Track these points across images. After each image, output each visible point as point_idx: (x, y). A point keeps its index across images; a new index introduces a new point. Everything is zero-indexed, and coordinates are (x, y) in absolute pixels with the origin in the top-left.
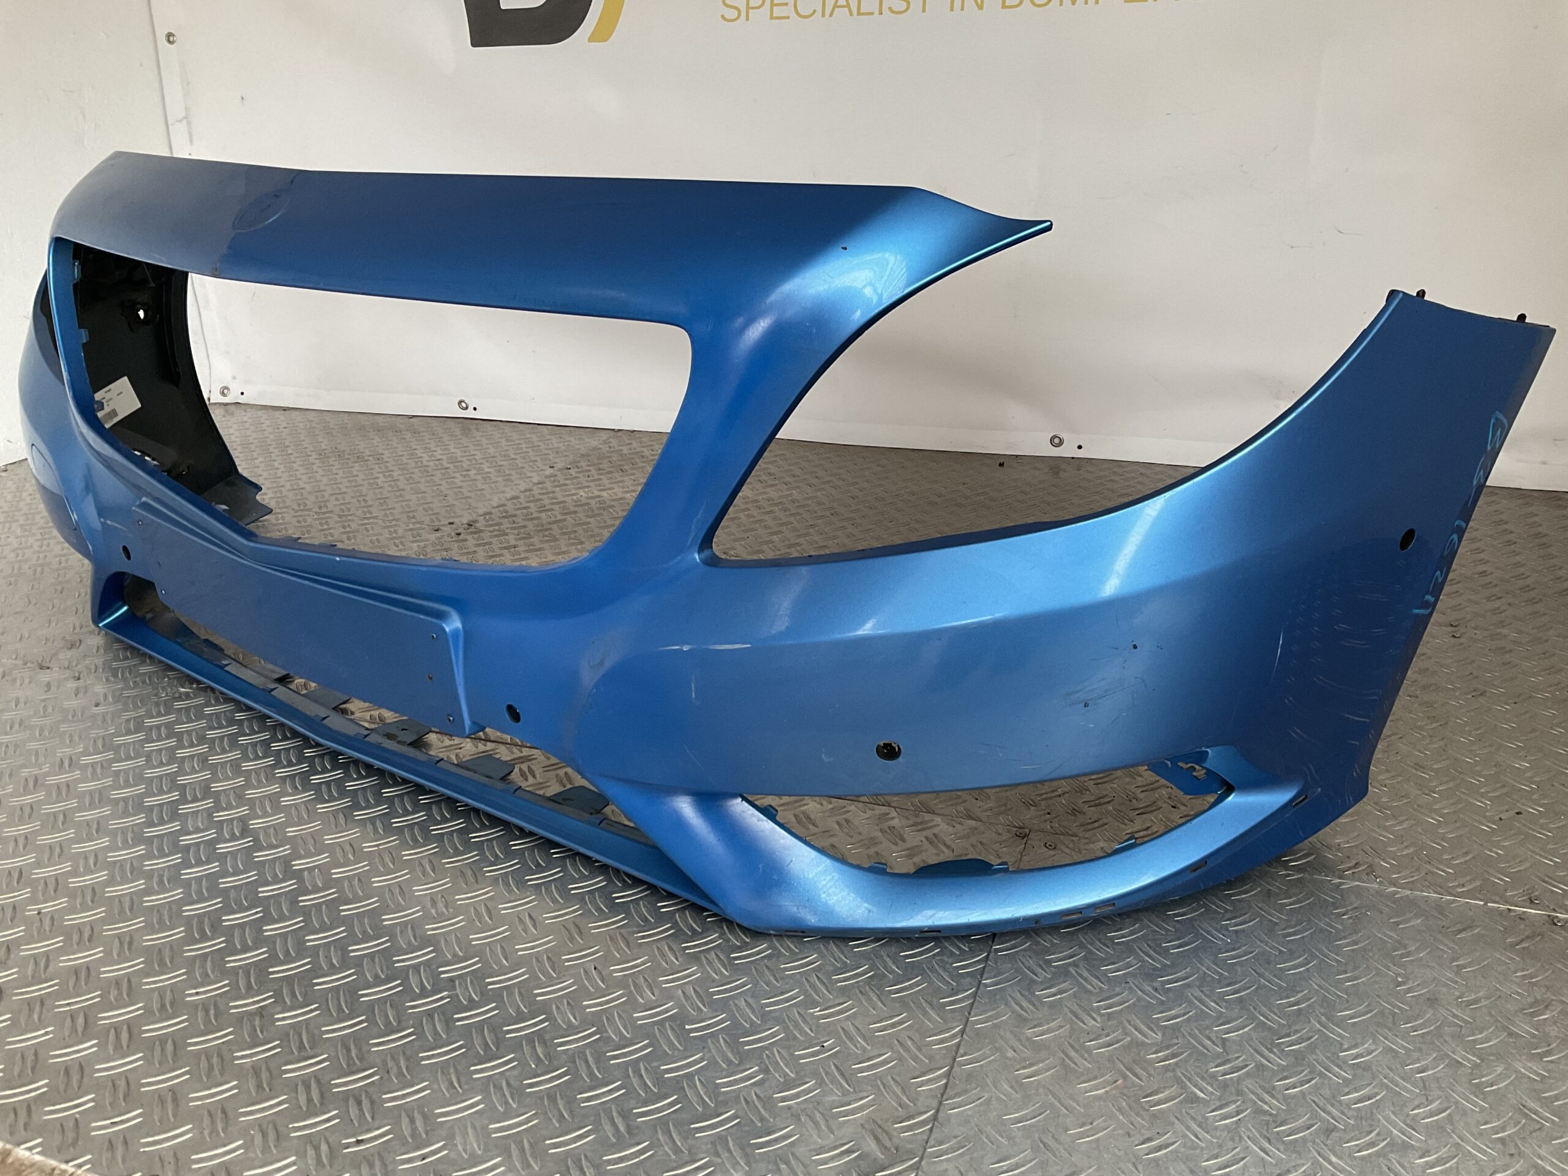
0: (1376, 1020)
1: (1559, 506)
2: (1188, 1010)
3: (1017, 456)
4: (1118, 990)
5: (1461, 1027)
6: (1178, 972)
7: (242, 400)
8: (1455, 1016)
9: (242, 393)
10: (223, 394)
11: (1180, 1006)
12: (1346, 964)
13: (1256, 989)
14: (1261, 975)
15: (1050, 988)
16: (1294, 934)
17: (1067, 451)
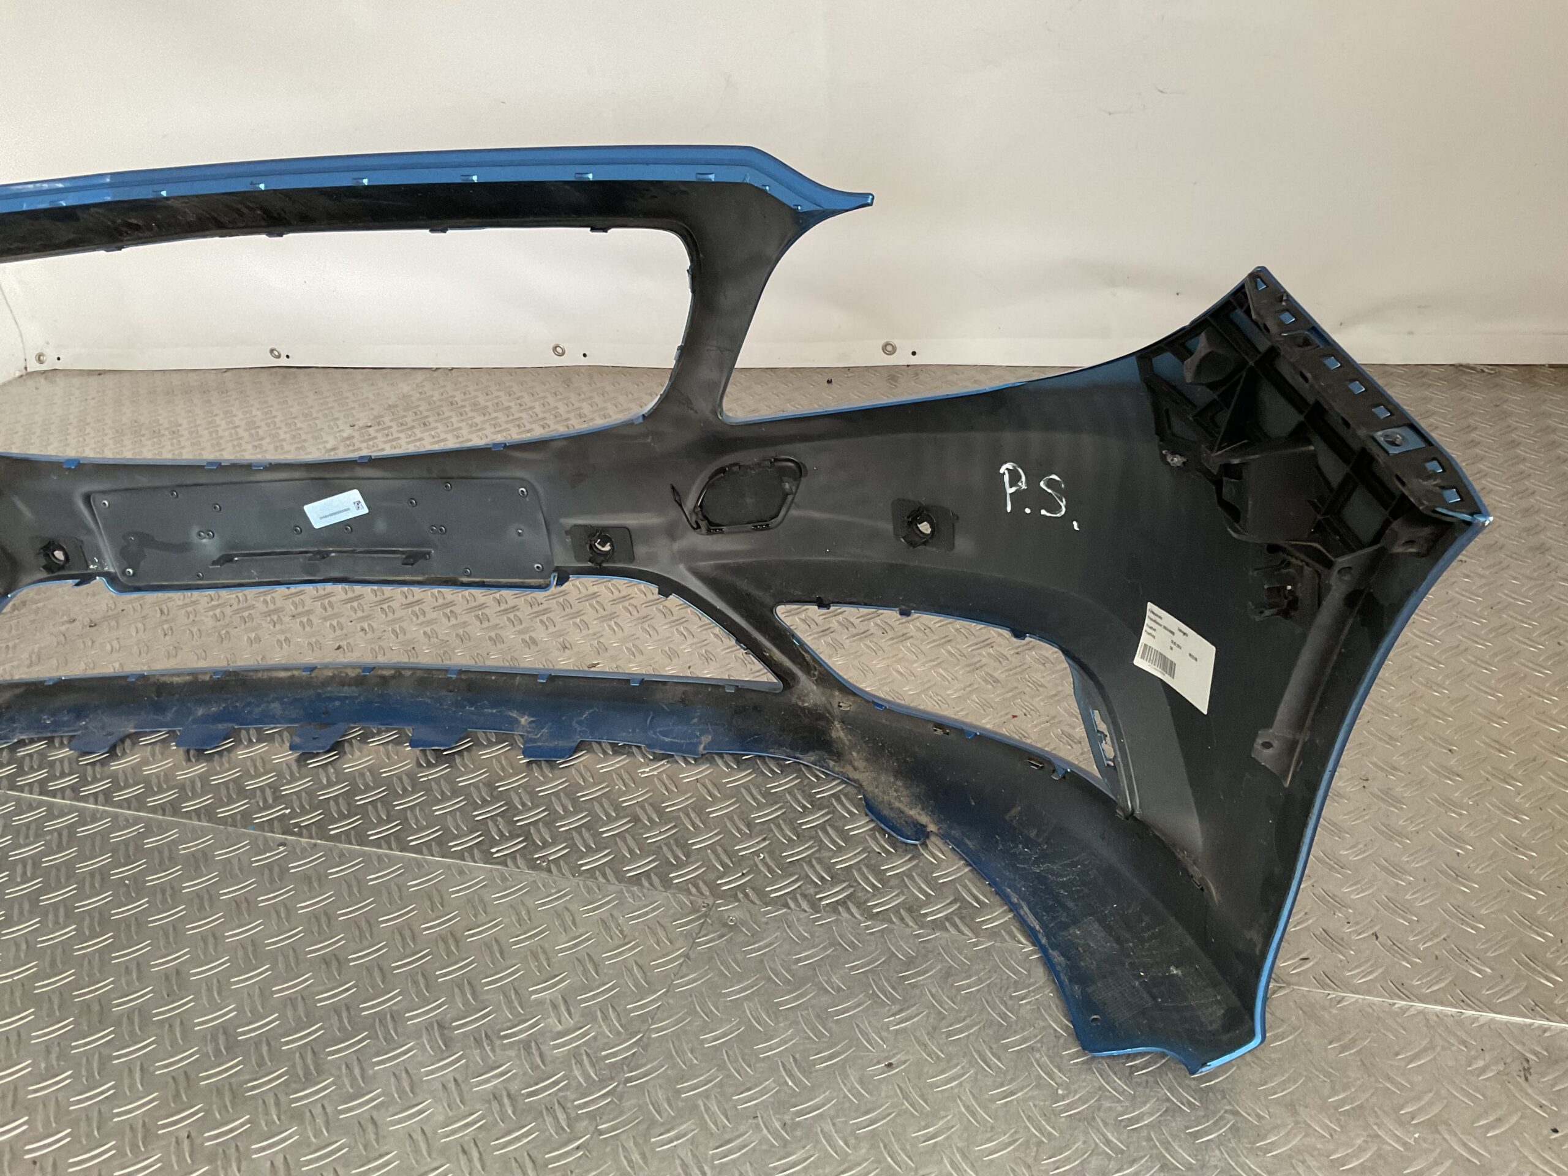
0: (1017, 1154)
1: (1423, 384)
2: (811, 1153)
3: (849, 368)
4: (742, 1128)
5: (1110, 1158)
6: (815, 1098)
7: (59, 365)
8: (1108, 1142)
9: (59, 359)
10: (40, 361)
11: (804, 1147)
12: (1005, 1073)
13: (895, 1116)
14: (906, 1097)
15: (668, 1131)
16: (961, 1031)
17: (901, 358)
